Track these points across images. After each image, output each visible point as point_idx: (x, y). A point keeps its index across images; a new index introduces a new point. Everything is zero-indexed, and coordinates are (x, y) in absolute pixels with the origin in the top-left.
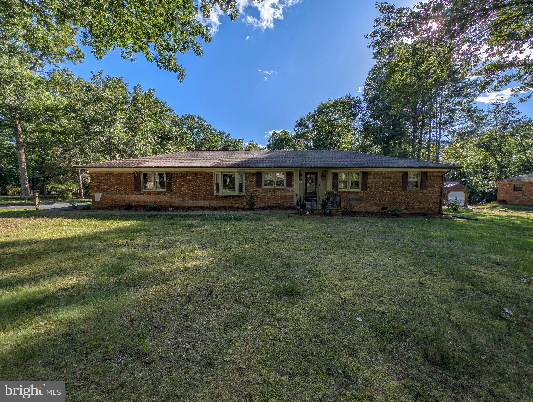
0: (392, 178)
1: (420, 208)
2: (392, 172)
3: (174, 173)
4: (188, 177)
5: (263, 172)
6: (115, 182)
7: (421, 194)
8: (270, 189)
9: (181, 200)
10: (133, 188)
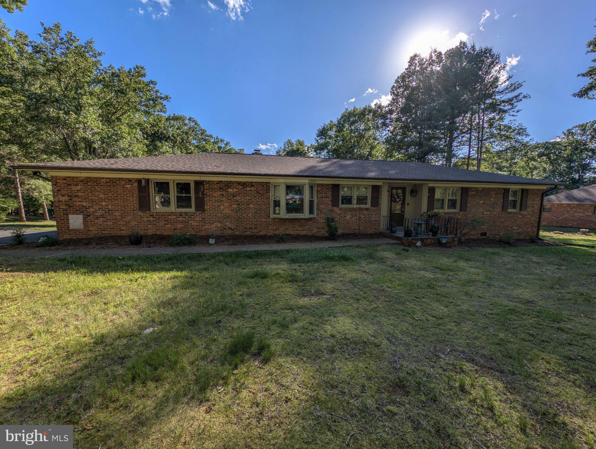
0: (493, 196)
1: (519, 233)
2: (494, 188)
3: (209, 182)
4: (230, 190)
5: (341, 185)
6: (102, 196)
7: (520, 216)
8: (351, 210)
9: (219, 225)
10: (137, 206)
